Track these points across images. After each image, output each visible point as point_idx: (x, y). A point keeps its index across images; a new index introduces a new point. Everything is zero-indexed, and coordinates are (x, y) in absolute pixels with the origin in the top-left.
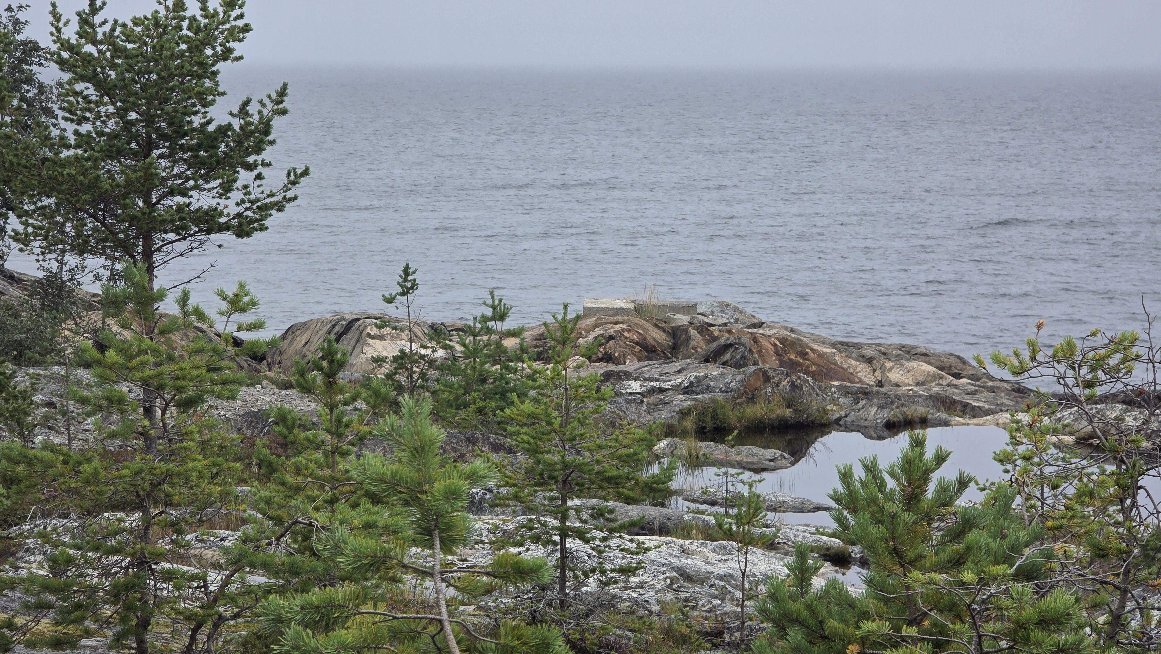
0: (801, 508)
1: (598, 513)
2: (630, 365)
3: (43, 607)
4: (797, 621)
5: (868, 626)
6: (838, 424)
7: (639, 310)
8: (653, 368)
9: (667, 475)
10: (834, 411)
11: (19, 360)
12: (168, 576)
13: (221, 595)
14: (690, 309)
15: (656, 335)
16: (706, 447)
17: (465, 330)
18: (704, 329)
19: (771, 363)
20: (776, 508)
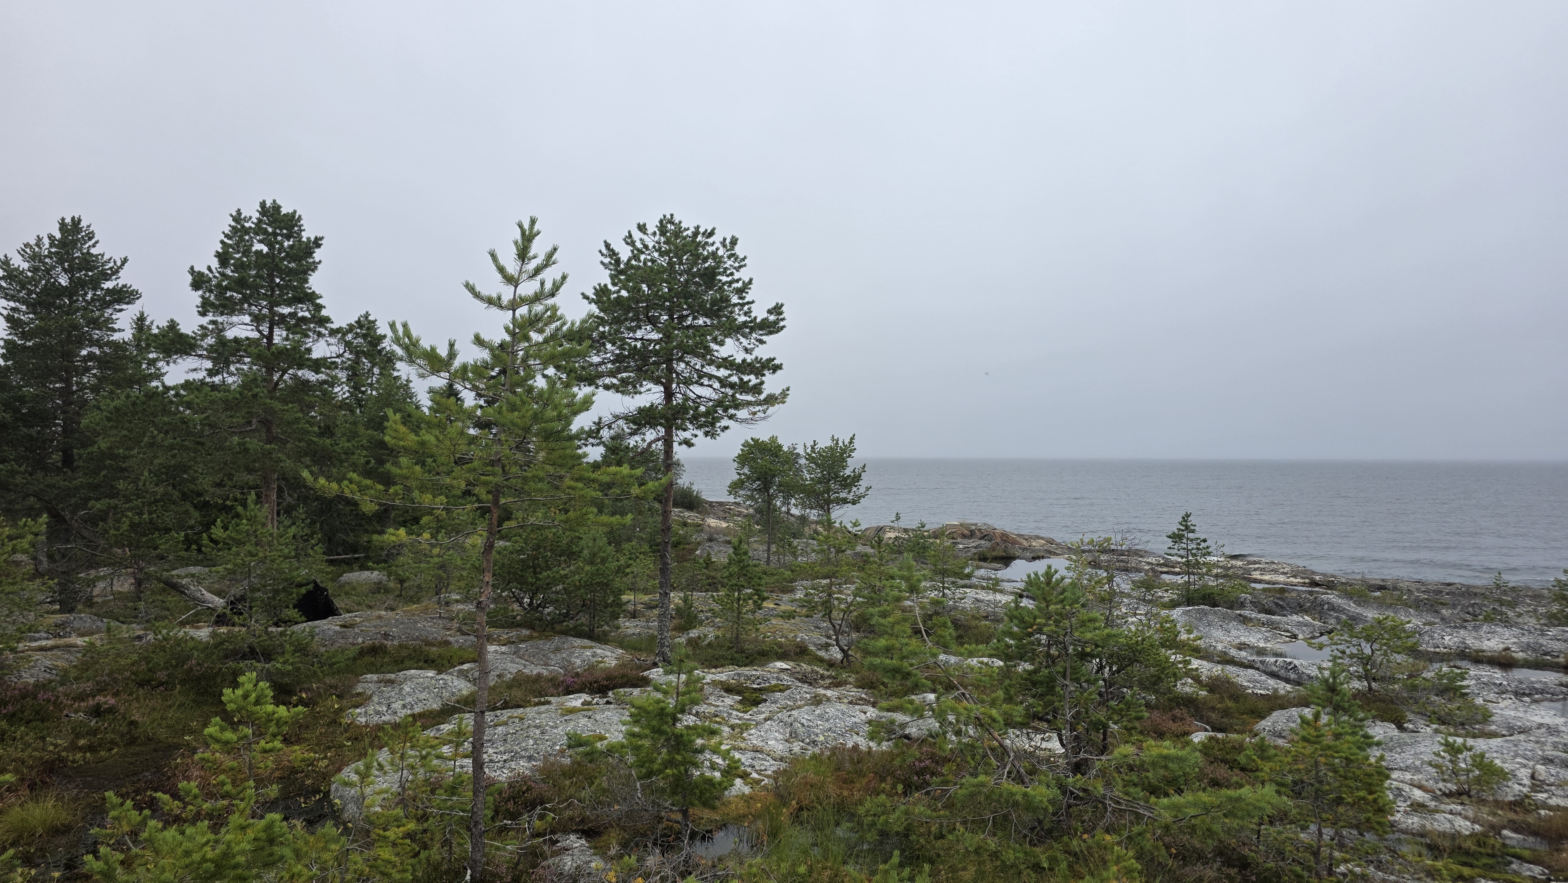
0: (1009, 581)
1: (953, 583)
2: (959, 540)
3: (804, 606)
4: (1016, 617)
5: (1038, 620)
6: (1018, 558)
7: (961, 525)
8: (966, 541)
9: (973, 572)
10: (1017, 554)
11: (794, 537)
12: (837, 599)
13: (851, 604)
14: (976, 525)
15: (966, 532)
16: (981, 563)
17: (913, 530)
18: (979, 530)
19: (999, 540)
20: (1002, 581)
